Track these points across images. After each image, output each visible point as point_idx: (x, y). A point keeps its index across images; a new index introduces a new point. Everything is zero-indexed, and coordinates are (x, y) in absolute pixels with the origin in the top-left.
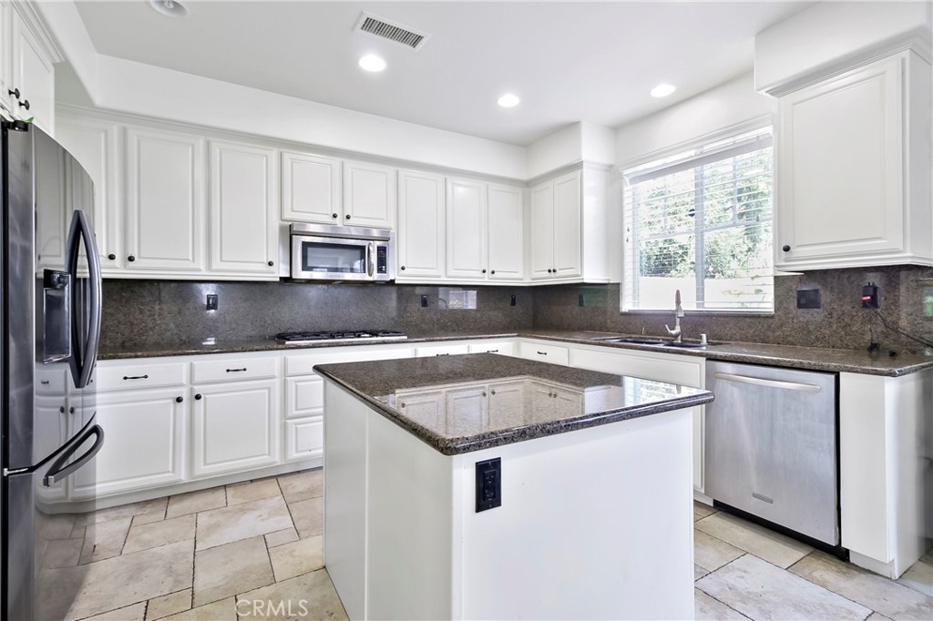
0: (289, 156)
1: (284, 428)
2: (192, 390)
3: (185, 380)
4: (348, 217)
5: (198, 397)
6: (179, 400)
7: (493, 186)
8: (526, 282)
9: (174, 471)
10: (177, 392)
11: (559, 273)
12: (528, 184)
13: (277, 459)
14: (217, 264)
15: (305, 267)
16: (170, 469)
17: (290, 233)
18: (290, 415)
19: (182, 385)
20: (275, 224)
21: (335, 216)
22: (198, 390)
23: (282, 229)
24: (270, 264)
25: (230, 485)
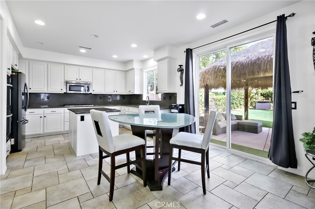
0: (66, 67)
1: (64, 124)
2: (44, 115)
3: (42, 113)
4: (80, 79)
5: (45, 117)
6: (41, 117)
7: (117, 72)
8: (126, 94)
9: (40, 131)
10: (41, 116)
11: (131, 92)
12: (126, 71)
13: (62, 130)
14: (49, 90)
15: (70, 90)
16: (39, 131)
17: (67, 83)
18: (65, 121)
19: (41, 114)
20: (63, 81)
21: (77, 79)
22: (45, 115)
23: (64, 82)
24: (62, 90)
25: (52, 135)
